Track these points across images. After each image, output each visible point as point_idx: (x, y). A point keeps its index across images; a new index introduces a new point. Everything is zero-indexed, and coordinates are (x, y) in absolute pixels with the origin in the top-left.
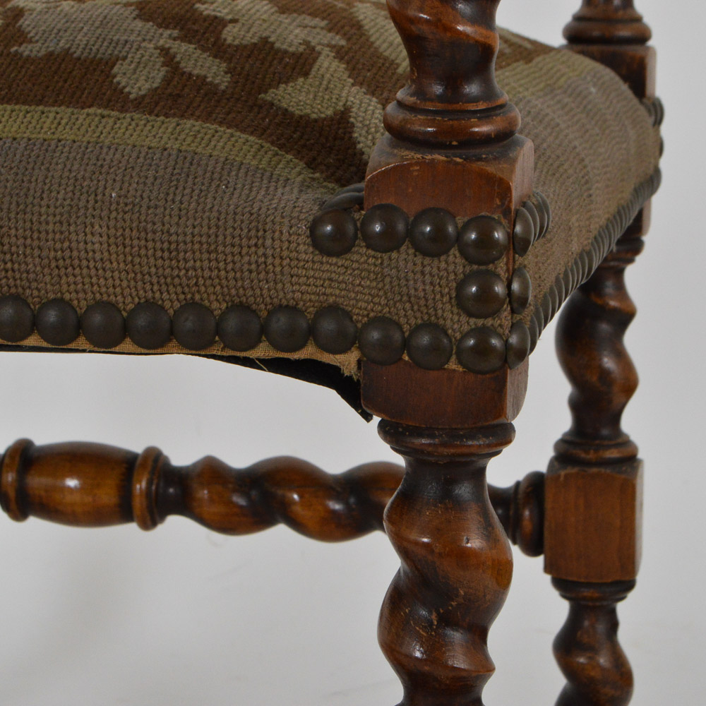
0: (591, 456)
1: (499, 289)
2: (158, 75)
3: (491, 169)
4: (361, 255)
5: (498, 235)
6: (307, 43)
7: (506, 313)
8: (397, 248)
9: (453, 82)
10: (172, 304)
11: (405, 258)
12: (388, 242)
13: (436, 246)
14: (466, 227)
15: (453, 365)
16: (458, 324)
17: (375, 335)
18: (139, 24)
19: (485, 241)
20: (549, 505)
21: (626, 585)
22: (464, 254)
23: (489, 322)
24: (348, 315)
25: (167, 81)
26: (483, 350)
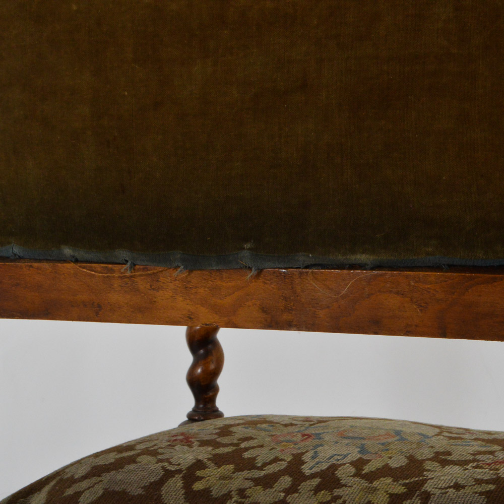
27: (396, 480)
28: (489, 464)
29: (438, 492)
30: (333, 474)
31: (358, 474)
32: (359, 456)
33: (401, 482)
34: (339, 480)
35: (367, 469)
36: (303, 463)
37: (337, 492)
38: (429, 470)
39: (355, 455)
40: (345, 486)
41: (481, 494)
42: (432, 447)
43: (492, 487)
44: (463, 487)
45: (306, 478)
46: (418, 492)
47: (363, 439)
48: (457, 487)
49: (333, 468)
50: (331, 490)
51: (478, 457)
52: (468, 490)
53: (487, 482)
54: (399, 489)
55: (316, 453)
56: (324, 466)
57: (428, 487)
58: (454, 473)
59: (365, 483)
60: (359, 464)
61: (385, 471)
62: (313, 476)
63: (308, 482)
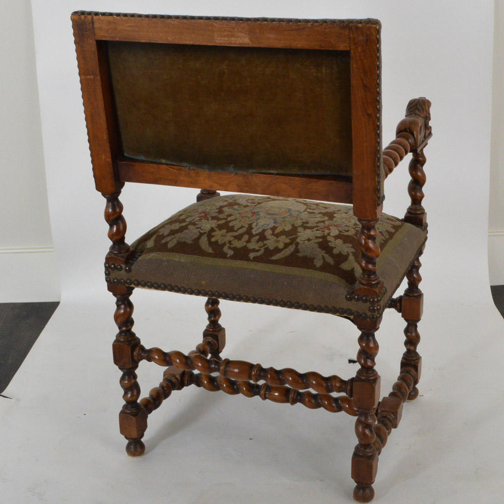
0: (411, 295)
1: (376, 308)
2: (322, 262)
3: (374, 290)
4: (353, 302)
5: (376, 300)
6: (348, 252)
7: (377, 312)
8: (359, 301)
9: (369, 276)
10: (323, 306)
11: (360, 303)
12: (358, 300)
13: (366, 301)
14: (371, 299)
15: (368, 320)
16: (369, 314)
17: (356, 314)
18: (319, 249)
19: (374, 301)
20: (403, 304)
21: (419, 320)
22: (370, 303)
23: (374, 314)
24: (351, 310)
25: (323, 264)
26: (373, 317)
27: (287, 236)
28: (321, 229)
29: (302, 242)
30: (264, 234)
31: (273, 234)
32: (274, 225)
33: (289, 238)
34: (265, 237)
35: (276, 232)
36: (252, 228)
37: (265, 242)
38: (299, 232)
39: (272, 225)
40: (268, 239)
41: (317, 243)
42: (302, 219)
43: (321, 240)
44: (311, 240)
45: (254, 236)
46: (295, 242)
47: (275, 214)
48: (309, 240)
49: (264, 231)
50: (263, 242)
51: (319, 225)
52: (312, 241)
53: (320, 238)
54: (288, 241)
55: (257, 223)
56: (260, 230)
57: (298, 240)
58: (308, 232)
59: (275, 238)
60: (273, 229)
61: (283, 233)
62: (256, 235)
63: (254, 238)
